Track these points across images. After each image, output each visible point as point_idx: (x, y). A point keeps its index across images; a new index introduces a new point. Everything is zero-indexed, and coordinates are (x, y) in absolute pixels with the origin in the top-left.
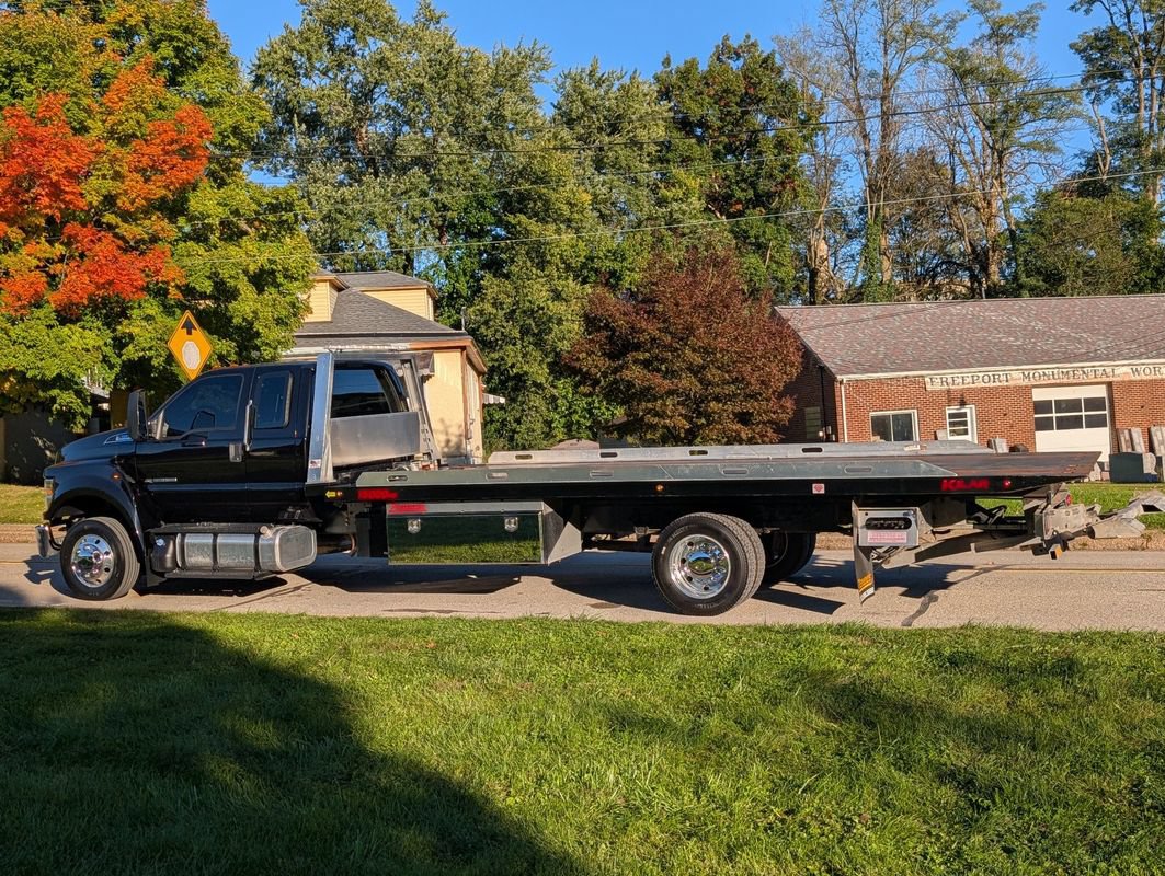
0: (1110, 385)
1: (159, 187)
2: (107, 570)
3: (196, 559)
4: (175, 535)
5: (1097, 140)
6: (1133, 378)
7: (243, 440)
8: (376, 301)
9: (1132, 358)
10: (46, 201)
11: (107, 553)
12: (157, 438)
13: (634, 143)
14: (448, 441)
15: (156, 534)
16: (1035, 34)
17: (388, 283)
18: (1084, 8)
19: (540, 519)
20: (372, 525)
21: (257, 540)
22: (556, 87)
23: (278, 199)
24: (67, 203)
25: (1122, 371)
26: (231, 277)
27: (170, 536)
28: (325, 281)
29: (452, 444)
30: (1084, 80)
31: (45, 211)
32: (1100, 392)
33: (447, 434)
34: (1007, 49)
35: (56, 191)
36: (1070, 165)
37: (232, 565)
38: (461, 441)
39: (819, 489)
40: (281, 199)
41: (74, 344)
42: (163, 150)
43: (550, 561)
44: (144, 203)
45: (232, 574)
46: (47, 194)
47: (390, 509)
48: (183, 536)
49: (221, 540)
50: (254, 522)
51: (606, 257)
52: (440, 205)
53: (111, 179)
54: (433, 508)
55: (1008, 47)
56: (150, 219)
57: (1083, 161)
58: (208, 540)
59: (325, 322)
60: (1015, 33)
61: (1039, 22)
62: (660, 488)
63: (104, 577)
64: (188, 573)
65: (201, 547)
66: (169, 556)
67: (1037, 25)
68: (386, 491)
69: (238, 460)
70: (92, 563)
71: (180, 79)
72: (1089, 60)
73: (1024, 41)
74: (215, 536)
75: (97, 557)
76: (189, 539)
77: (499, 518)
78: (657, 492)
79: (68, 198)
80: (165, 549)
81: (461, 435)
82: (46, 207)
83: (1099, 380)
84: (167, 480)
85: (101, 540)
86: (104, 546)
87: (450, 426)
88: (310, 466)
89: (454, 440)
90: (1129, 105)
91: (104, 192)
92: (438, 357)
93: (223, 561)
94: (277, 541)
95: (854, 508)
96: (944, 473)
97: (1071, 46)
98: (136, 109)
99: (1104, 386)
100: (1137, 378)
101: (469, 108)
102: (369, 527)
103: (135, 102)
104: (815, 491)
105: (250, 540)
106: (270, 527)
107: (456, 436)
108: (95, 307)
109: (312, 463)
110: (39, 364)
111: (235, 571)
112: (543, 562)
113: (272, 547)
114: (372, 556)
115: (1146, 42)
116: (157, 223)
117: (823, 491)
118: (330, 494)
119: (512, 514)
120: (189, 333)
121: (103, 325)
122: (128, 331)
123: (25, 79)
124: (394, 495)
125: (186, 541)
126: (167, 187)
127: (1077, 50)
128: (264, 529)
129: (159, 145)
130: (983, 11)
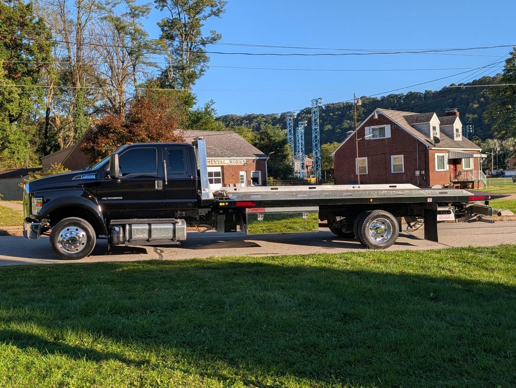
0: (222, 167)
2: (83, 244)
3: (137, 236)
4: (125, 225)
5: (167, 65)
6: (230, 164)
9: (230, 157)
15: (114, 224)
16: (148, 16)
18: (160, 8)
20: (226, 218)
21: (174, 226)
25: (226, 162)
27: (121, 225)
30: (161, 38)
32: (219, 169)
34: (136, 20)
36: (156, 74)
37: (160, 238)
47: (248, 211)
48: (130, 225)
49: (153, 226)
54: (269, 210)
55: (137, 19)
57: (160, 73)
58: (146, 227)
60: (140, 13)
61: (150, 10)
62: (371, 200)
63: (81, 248)
65: (142, 231)
66: (121, 235)
67: (150, 12)
68: (250, 203)
69: (160, 189)
72: (163, 30)
73: (143, 18)
74: (150, 225)
76: (134, 227)
77: (300, 214)
80: (119, 232)
83: (219, 165)
84: (116, 198)
85: (79, 229)
90: (177, 51)
93: (155, 236)
94: (185, 226)
96: (470, 194)
97: (158, 24)
99: (220, 168)
100: (231, 164)
102: (225, 219)
104: (428, 201)
105: (170, 226)
109: (203, 190)
114: (225, 232)
115: (185, 27)
117: (431, 201)
118: (222, 204)
119: (306, 212)
124: (254, 204)
125: (132, 228)
127: (159, 26)
128: (177, 221)
130: (128, 3)
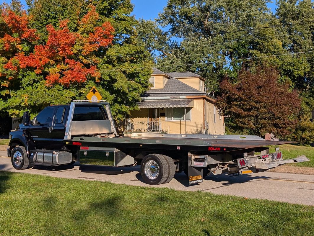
1: (93, 48)
2: (21, 161)
3: (40, 159)
4: (36, 152)
7: (51, 126)
8: (180, 82)
10: (61, 52)
11: (21, 157)
12: (34, 125)
13: (302, 23)
14: (197, 130)
15: (32, 152)
17: (187, 76)
19: (114, 153)
21: (52, 155)
22: (276, 3)
23: (137, 50)
24: (68, 53)
26: (114, 75)
27: (34, 153)
28: (162, 75)
29: (198, 131)
31: (61, 55)
33: (197, 127)
35: (64, 50)
37: (47, 162)
38: (202, 130)
39: (178, 148)
40: (138, 50)
41: (66, 95)
42: (98, 36)
43: (118, 166)
44: (89, 53)
45: (47, 164)
46: (62, 50)
47: (81, 148)
49: (45, 154)
50: (52, 150)
51: (288, 65)
52: (227, 46)
53: (80, 45)
54: (90, 148)
56: (92, 57)
58: (42, 154)
59: (162, 89)
62: (141, 146)
63: (20, 163)
64: (38, 163)
65: (41, 156)
66: (34, 158)
68: (79, 143)
69: (51, 132)
70: (17, 159)
71: (112, 12)
74: (44, 153)
75: (18, 157)
76: (39, 154)
77: (104, 152)
78: (140, 147)
79: (67, 51)
80: (33, 156)
81: (202, 128)
82: (62, 54)
84: (36, 137)
85: (20, 153)
86: (20, 155)
87: (198, 125)
88: (65, 134)
89: (199, 129)
91: (78, 49)
92: (195, 101)
93: (45, 161)
94: (57, 156)
95: (189, 154)
96: (209, 145)
98: (91, 23)
101: (240, 12)
103: (90, 21)
104: (178, 149)
105: (51, 155)
106: (56, 152)
107: (200, 128)
108: (74, 84)
110: (53, 101)
111: (48, 163)
112: (115, 166)
113: (56, 157)
116: (94, 59)
117: (179, 149)
118: (67, 143)
119: (108, 151)
120: (94, 93)
121: (76, 90)
122: (82, 92)
123: (61, 15)
124: (81, 144)
125: (38, 154)
126: (95, 48)
128: (54, 152)
129: (98, 34)
